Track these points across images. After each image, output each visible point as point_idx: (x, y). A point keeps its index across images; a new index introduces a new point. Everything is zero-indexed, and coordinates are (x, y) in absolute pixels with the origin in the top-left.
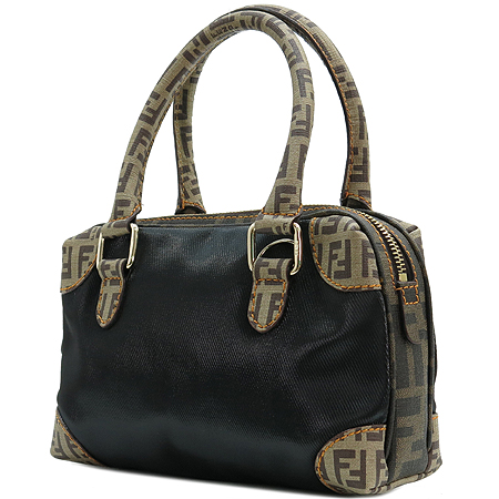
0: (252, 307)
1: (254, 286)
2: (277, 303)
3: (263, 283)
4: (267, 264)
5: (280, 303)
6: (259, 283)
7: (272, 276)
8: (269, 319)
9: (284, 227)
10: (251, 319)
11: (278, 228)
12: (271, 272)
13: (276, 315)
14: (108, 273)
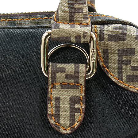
0: (51, 110)
1: (50, 89)
2: (77, 106)
3: (58, 87)
4: (63, 70)
5: (80, 106)
6: (54, 87)
7: (69, 81)
8: (72, 121)
9: (84, 36)
10: (52, 122)
11: (78, 37)
12: (68, 77)
13: (79, 117)
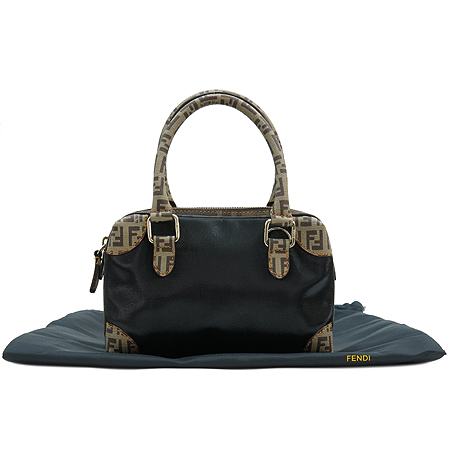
1: (269, 254)
3: (274, 252)
4: (277, 242)
5: (287, 263)
6: (271, 252)
7: (280, 249)
9: (289, 223)
10: (272, 272)
11: (286, 223)
12: (279, 246)
13: (286, 269)
14: (162, 245)
